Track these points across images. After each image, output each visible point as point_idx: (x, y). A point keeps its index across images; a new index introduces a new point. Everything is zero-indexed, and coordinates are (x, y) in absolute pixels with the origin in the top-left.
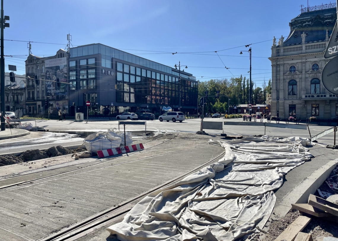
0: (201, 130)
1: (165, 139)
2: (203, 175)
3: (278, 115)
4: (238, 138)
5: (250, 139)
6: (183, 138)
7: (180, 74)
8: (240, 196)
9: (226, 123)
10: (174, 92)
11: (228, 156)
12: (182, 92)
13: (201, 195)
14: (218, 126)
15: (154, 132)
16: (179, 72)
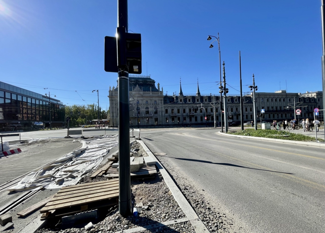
0: (68, 135)
1: (40, 144)
2: (68, 157)
3: (113, 125)
4: (91, 138)
5: (97, 138)
6: (54, 142)
7: (50, 100)
8: (87, 161)
9: (84, 131)
10: (45, 112)
11: (84, 146)
12: (52, 112)
13: (67, 165)
14: (79, 132)
15: (29, 140)
16: (49, 98)
